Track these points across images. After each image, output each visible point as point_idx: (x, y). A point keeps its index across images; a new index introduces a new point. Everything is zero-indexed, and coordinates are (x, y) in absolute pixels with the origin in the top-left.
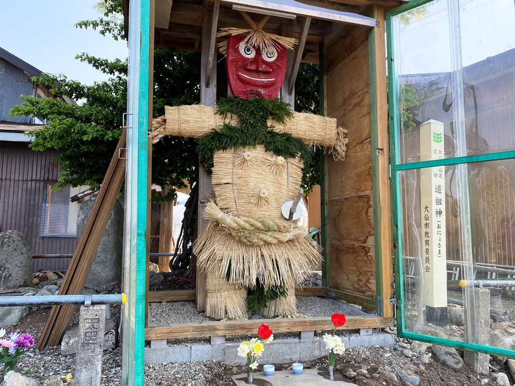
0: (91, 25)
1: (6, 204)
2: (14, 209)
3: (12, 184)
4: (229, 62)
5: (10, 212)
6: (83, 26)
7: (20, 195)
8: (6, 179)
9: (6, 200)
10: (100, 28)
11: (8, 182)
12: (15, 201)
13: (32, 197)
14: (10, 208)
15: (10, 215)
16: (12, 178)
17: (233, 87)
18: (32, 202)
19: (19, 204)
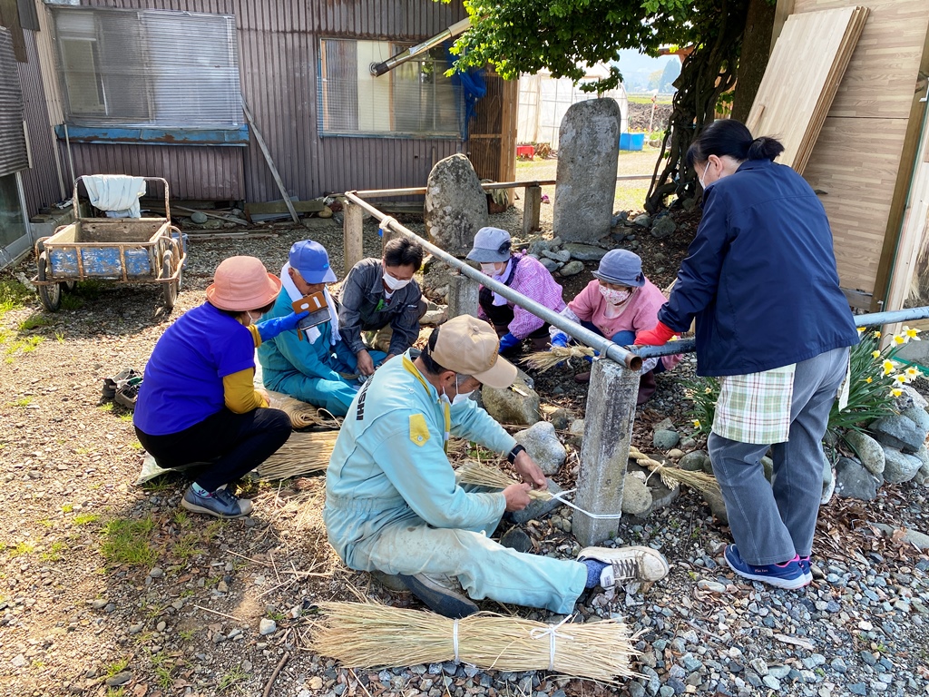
2: (271, 86)
3: (261, 40)
5: (264, 92)
7: (276, 62)
8: (249, 29)
9: (256, 71)
11: (254, 35)
12: (270, 72)
13: (297, 64)
14: (263, 85)
15: (264, 98)
18: (297, 75)
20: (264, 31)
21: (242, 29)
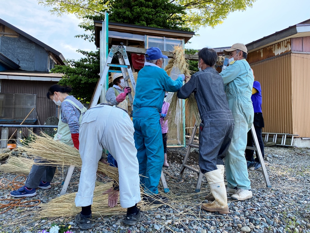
0: (81, 37)
1: (41, 108)
2: (44, 110)
3: (43, 100)
4: (132, 57)
5: (43, 112)
6: (78, 37)
7: (46, 104)
8: (40, 97)
9: (41, 106)
10: (84, 37)
11: (41, 98)
12: (45, 107)
13: (52, 105)
14: (43, 110)
15: (43, 113)
16: (43, 97)
17: (133, 65)
18: (52, 107)
19: (46, 108)
20: (44, 98)
21: (39, 97)
